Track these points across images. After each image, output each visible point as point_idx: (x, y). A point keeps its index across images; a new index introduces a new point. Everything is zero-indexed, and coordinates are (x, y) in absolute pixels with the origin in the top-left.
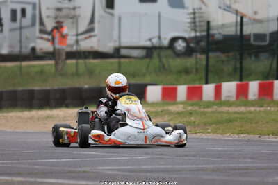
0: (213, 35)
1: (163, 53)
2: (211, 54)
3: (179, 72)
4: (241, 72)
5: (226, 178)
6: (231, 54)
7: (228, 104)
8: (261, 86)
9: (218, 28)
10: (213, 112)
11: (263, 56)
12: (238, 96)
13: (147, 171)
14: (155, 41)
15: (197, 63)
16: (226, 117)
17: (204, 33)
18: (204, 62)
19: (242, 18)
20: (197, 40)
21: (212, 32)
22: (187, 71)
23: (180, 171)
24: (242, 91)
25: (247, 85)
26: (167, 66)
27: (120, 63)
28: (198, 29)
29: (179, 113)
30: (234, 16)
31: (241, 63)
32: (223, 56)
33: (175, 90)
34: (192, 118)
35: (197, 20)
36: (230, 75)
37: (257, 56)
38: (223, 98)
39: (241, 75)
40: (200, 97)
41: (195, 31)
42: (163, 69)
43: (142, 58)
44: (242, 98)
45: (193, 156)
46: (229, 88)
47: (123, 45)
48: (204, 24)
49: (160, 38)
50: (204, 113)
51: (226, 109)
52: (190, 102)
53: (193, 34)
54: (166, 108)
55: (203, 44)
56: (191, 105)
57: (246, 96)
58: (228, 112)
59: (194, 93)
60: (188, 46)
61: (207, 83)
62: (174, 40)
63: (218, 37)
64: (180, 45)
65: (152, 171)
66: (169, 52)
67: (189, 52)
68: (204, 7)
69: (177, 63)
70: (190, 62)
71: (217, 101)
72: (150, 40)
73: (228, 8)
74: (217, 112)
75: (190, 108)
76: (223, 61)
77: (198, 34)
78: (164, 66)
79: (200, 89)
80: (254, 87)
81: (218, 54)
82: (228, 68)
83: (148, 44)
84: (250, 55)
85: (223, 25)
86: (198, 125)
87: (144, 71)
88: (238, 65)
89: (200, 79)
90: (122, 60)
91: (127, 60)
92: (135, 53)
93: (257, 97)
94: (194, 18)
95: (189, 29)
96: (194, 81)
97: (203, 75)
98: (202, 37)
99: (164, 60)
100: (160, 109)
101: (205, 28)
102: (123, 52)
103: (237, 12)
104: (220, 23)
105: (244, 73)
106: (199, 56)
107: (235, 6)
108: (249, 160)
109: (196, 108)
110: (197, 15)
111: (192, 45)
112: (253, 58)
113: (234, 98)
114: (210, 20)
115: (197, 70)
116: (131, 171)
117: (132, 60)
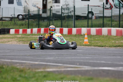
0: (30, 14)
1: (15, 19)
2: (30, 20)
3: (20, 25)
4: (39, 25)
5: (33, 58)
6: (36, 20)
7: (35, 35)
8: (45, 30)
9: (32, 12)
10: (30, 37)
11: (45, 20)
12: (38, 33)
13: (9, 56)
14: (13, 16)
15: (25, 22)
16: (34, 39)
17: (28, 13)
18: (28, 22)
19: (39, 9)
20: (26, 15)
21: (30, 13)
22: (22, 25)
23: (19, 55)
24: (39, 31)
25: (40, 29)
26: (16, 23)
27: (2, 22)
28: (26, 12)
29: (20, 38)
30: (37, 8)
31: (39, 22)
32: (33, 20)
33: (19, 31)
34: (24, 39)
35: (26, 9)
36: (35, 26)
37: (43, 21)
38: (33, 33)
39: (39, 26)
40: (26, 33)
41: (25, 13)
42: (15, 24)
43: (9, 21)
44: (39, 33)
45: (23, 51)
46: (35, 30)
47: (3, 17)
48: (28, 11)
49: (14, 15)
50: (27, 38)
51: (34, 36)
52: (23, 34)
53: (24, 14)
54: (16, 36)
55: (27, 16)
56: (24, 35)
57: (40, 33)
58: (34, 37)
59: (25, 31)
60: (23, 17)
61: (28, 28)
62: (19, 15)
63: (32, 15)
64: (21, 17)
65: (10, 56)
66: (17, 19)
67: (23, 19)
68: (28, 6)
69: (20, 22)
70: (23, 22)
71: (32, 34)
72: (11, 15)
73: (35, 6)
74: (31, 37)
75: (23, 36)
76: (33, 22)
77: (26, 14)
78: (15, 23)
79: (26, 30)
80: (42, 30)
81: (32, 20)
82: (35, 24)
83: (11, 16)
84: (41, 20)
85: (34, 11)
86: (26, 41)
87: (10, 25)
88: (38, 23)
89: (27, 27)
90: (3, 21)
91: (4, 21)
92: (7, 19)
93: (43, 33)
94: (25, 9)
95: (23, 12)
96: (25, 28)
97: (27, 26)
98: (27, 14)
99: (16, 21)
100: (14, 36)
101: (28, 12)
102: (3, 19)
103: (38, 7)
104: (33, 10)
105: (40, 26)
106: (26, 20)
107: (37, 5)
108: (40, 52)
109: (25, 36)
110: (25, 8)
111: (24, 17)
112: (42, 21)
113: (36, 33)
114: (30, 9)
115: (25, 24)
116: (3, 55)
117: (6, 21)
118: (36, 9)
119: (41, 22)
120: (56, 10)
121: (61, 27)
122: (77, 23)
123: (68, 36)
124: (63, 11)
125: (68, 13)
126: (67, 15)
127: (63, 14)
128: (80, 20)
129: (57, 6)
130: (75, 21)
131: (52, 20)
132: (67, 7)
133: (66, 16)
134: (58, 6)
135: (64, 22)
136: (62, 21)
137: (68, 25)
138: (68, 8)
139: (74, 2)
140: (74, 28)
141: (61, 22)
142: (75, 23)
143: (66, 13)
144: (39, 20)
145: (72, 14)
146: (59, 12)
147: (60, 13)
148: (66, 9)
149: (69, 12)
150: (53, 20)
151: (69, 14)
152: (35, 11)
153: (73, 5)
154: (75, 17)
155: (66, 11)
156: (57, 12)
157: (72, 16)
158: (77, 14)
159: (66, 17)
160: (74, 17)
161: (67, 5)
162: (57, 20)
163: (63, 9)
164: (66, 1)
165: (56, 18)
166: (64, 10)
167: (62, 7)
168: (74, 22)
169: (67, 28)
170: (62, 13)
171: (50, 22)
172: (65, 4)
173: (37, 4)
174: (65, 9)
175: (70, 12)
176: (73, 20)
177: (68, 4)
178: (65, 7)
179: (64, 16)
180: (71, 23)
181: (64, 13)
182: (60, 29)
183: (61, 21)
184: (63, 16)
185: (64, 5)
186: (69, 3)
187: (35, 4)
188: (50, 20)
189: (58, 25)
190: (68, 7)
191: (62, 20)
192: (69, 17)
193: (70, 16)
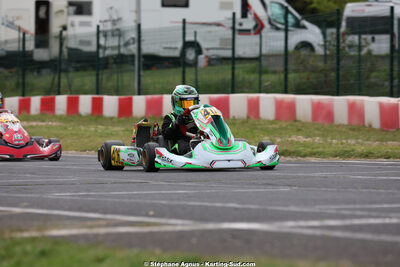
118: (14, 35)
119: (32, 79)
120: (78, 39)
121: (97, 93)
122: (149, 78)
123: (119, 122)
124: (102, 42)
125: (119, 46)
126: (116, 52)
127: (101, 51)
128: (158, 68)
129: (82, 24)
130: (142, 73)
131: (66, 71)
132: (115, 27)
133: (112, 56)
134: (87, 24)
135: (105, 77)
136: (100, 72)
137: (118, 86)
138: (117, 32)
139: (138, 11)
140: (139, 94)
141: (94, 79)
142: (142, 79)
143: (113, 48)
144: (24, 71)
145: (133, 48)
146: (88, 43)
147: (93, 48)
148: (113, 35)
149: (122, 43)
150: (71, 69)
151: (123, 51)
152: (13, 41)
153: (135, 21)
154: (142, 59)
155: (113, 42)
156: (82, 42)
157: (133, 56)
158: (147, 49)
159: (111, 61)
160: (139, 61)
161: (114, 22)
162: (84, 69)
163: (101, 35)
164: (111, 8)
165: (78, 65)
166: (105, 36)
167: (98, 27)
168: (139, 76)
169: (117, 95)
170: (99, 46)
171: (59, 78)
172: (107, 18)
173: (18, 18)
174: (110, 33)
175: (127, 44)
176: (134, 71)
177: (119, 19)
178: (109, 27)
179: (106, 59)
180: (130, 78)
181: (105, 48)
182: (94, 99)
183: (94, 73)
184: (101, 55)
185: (106, 21)
186: (120, 16)
187: (11, 20)
188: (61, 71)
189: (87, 88)
190: (118, 26)
191: (98, 69)
192: (122, 60)
193: (126, 56)
